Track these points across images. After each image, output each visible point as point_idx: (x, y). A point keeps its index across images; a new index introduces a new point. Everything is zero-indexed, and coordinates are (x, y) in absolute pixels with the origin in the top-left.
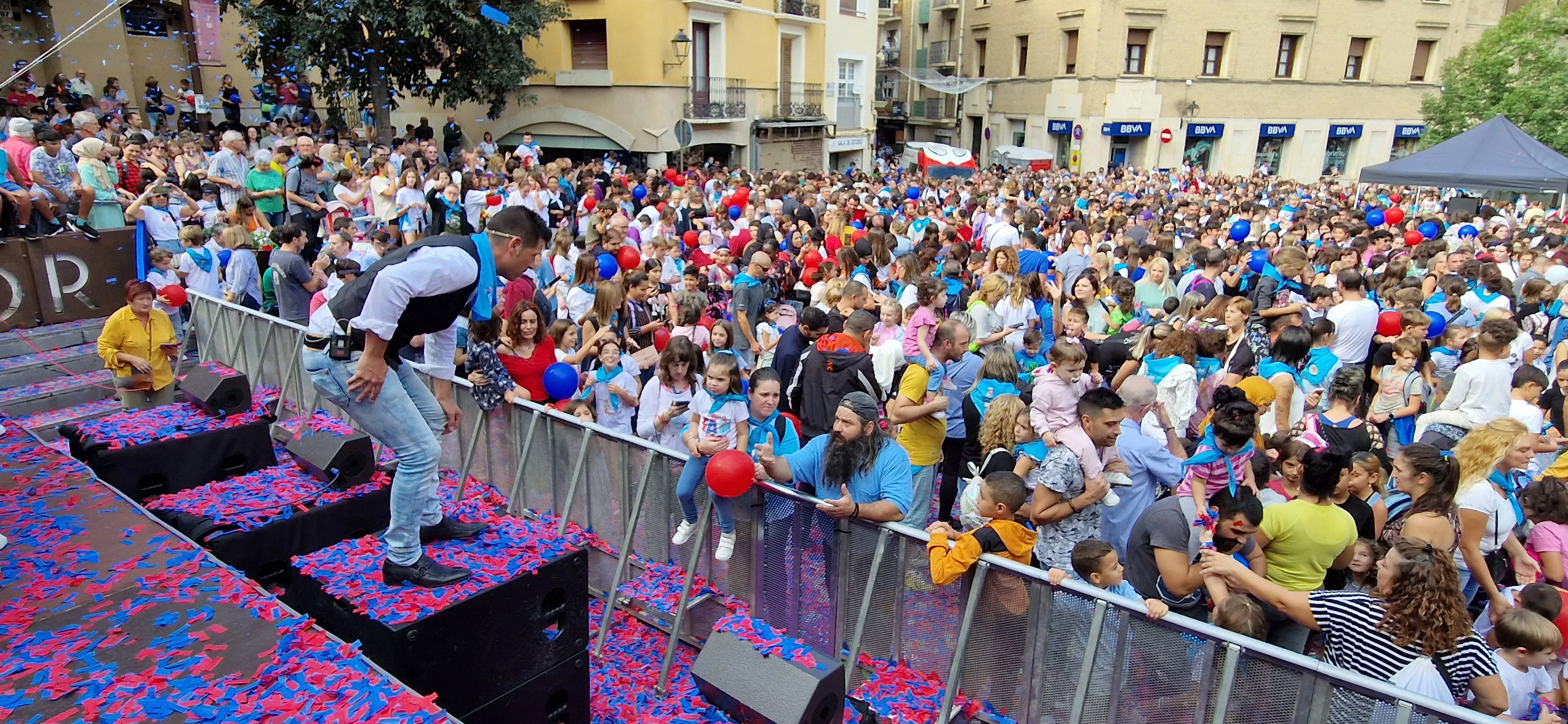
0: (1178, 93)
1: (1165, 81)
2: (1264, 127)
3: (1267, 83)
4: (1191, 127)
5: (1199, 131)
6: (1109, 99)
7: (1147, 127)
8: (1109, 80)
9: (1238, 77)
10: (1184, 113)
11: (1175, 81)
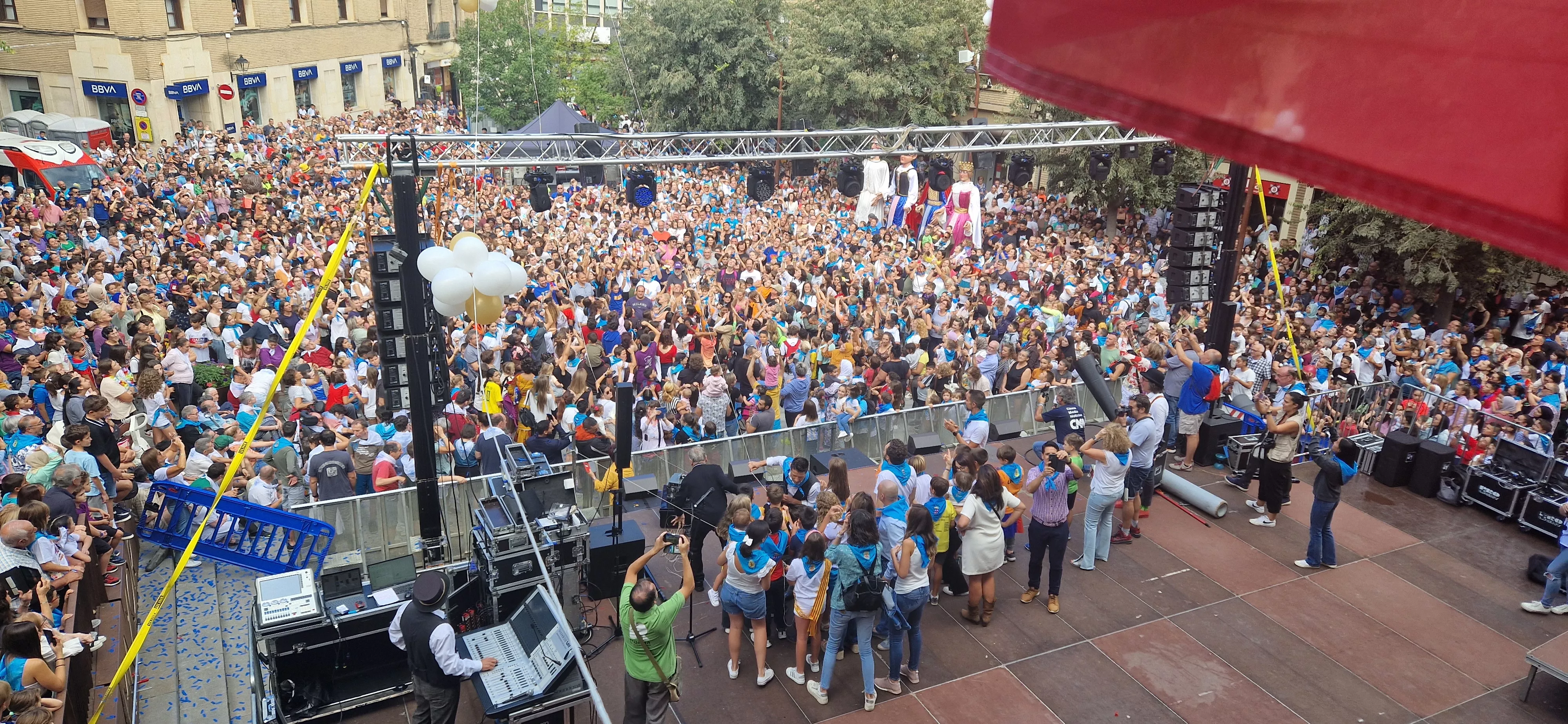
0: (221, 46)
1: (207, 36)
2: (295, 72)
3: (285, 30)
4: (240, 79)
5: (248, 82)
6: (164, 59)
7: (204, 83)
8: (159, 39)
9: (265, 26)
10: (231, 67)
11: (215, 35)
